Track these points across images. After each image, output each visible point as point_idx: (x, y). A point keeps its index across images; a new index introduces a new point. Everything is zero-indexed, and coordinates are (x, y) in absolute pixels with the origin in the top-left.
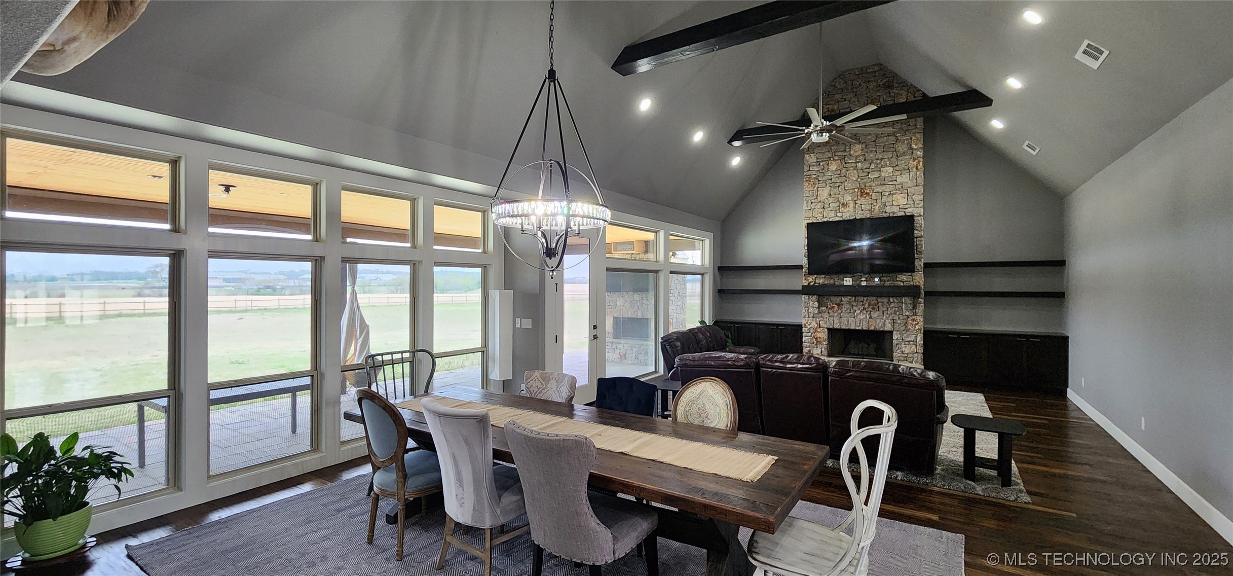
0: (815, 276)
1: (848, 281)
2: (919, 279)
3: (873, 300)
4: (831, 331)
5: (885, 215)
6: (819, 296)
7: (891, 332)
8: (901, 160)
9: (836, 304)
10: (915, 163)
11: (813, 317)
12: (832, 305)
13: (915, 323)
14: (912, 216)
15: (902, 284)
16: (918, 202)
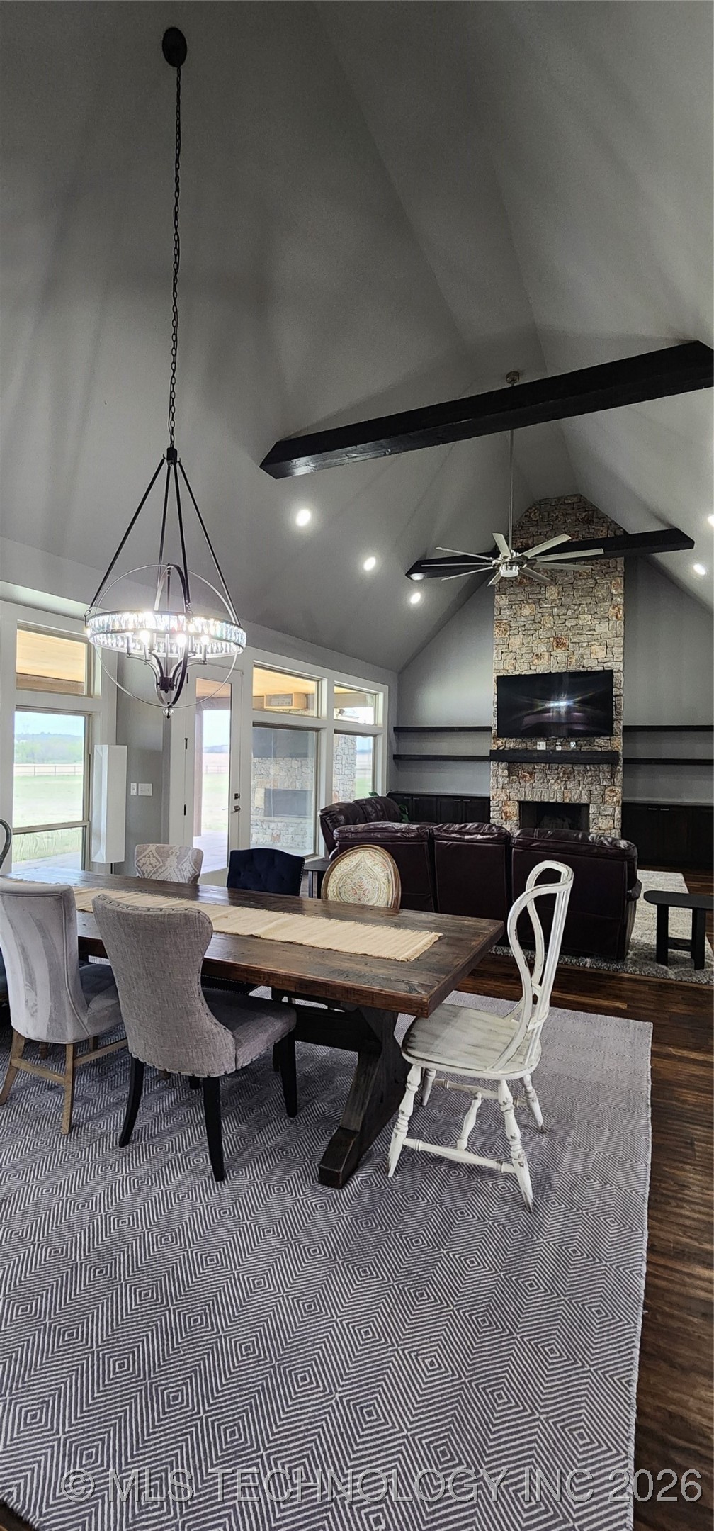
0: (506, 739)
1: (541, 746)
2: (617, 743)
3: (569, 767)
4: (523, 805)
5: (582, 669)
6: (509, 763)
7: (587, 806)
8: (601, 607)
9: (528, 773)
10: (615, 611)
11: (503, 788)
12: (523, 774)
13: (613, 794)
14: (612, 671)
15: (600, 749)
16: (618, 656)
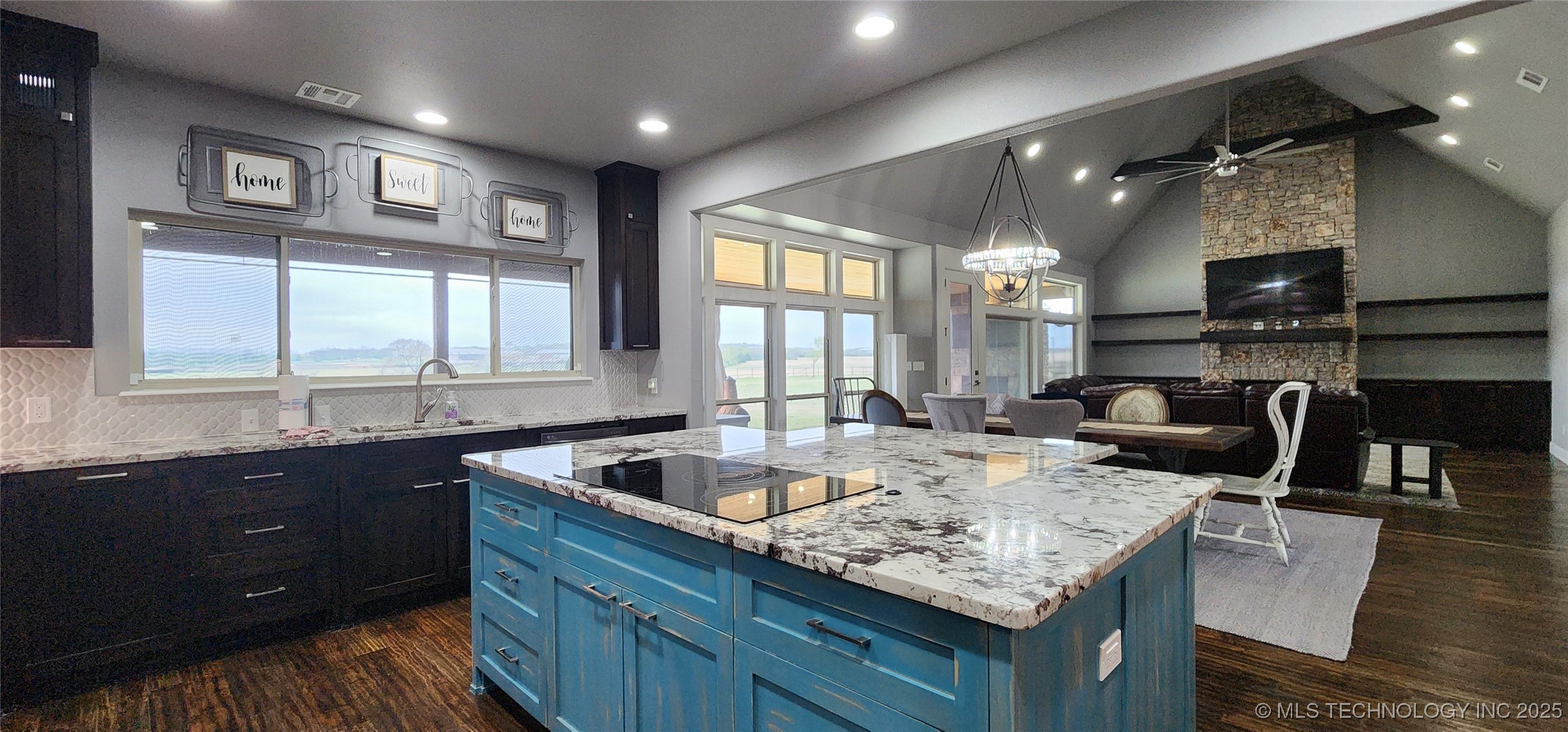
0: (1217, 321)
1: (1259, 326)
2: (1350, 320)
3: (1291, 346)
5: (1305, 249)
6: (1221, 343)
8: (1326, 185)
9: (1244, 352)
10: (1344, 188)
11: (1214, 368)
12: (1238, 354)
13: (1345, 371)
14: (1341, 249)
15: (1328, 327)
16: (1347, 232)
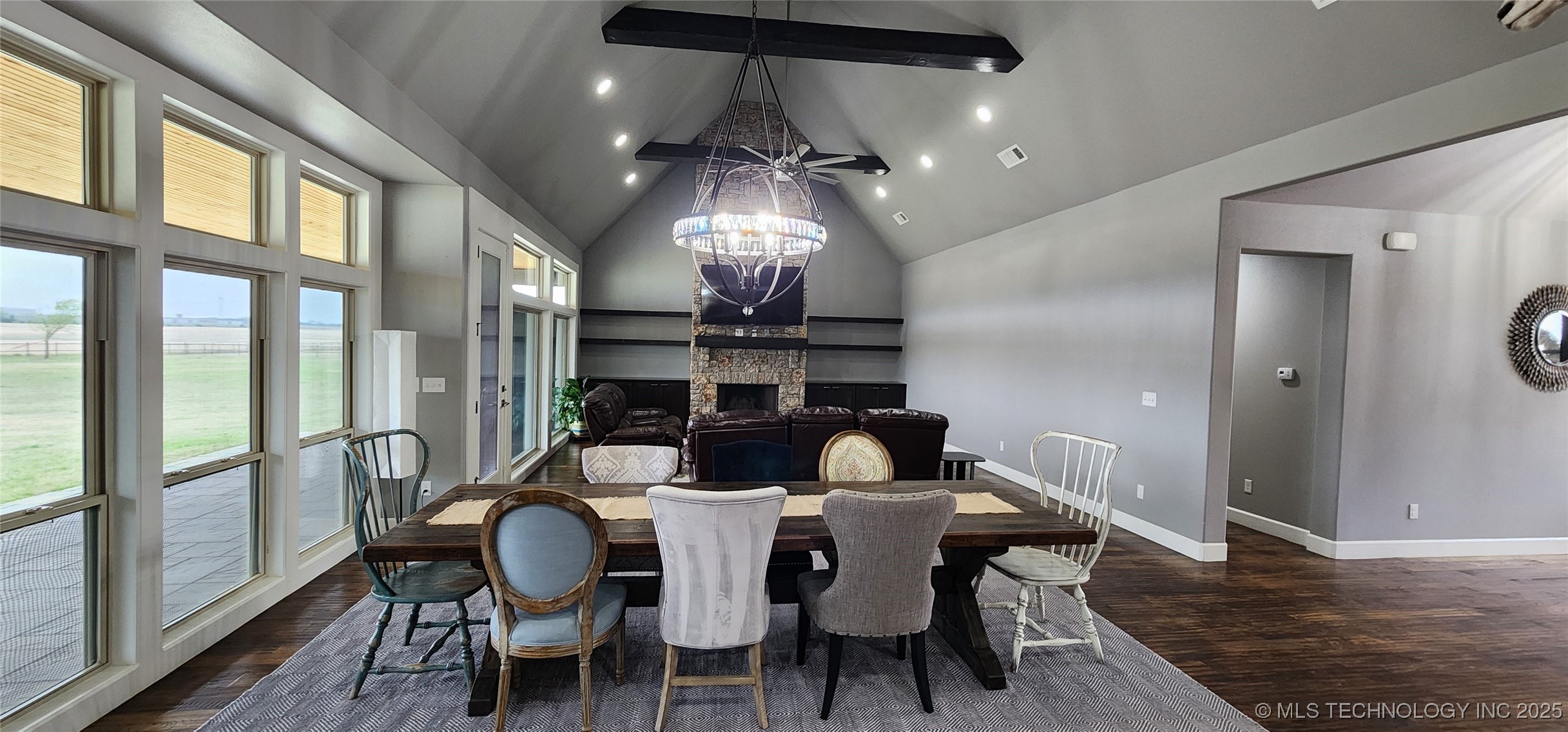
0: (707, 325)
1: (739, 332)
2: (803, 332)
3: (762, 352)
4: (721, 387)
6: (710, 348)
7: (778, 385)
9: (727, 357)
11: (703, 372)
12: (722, 358)
13: (799, 376)
15: (789, 337)
